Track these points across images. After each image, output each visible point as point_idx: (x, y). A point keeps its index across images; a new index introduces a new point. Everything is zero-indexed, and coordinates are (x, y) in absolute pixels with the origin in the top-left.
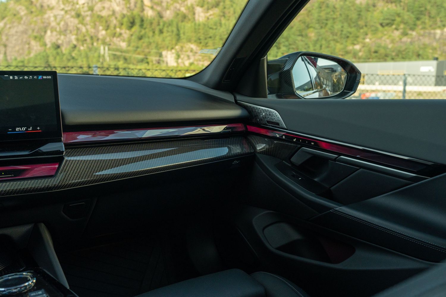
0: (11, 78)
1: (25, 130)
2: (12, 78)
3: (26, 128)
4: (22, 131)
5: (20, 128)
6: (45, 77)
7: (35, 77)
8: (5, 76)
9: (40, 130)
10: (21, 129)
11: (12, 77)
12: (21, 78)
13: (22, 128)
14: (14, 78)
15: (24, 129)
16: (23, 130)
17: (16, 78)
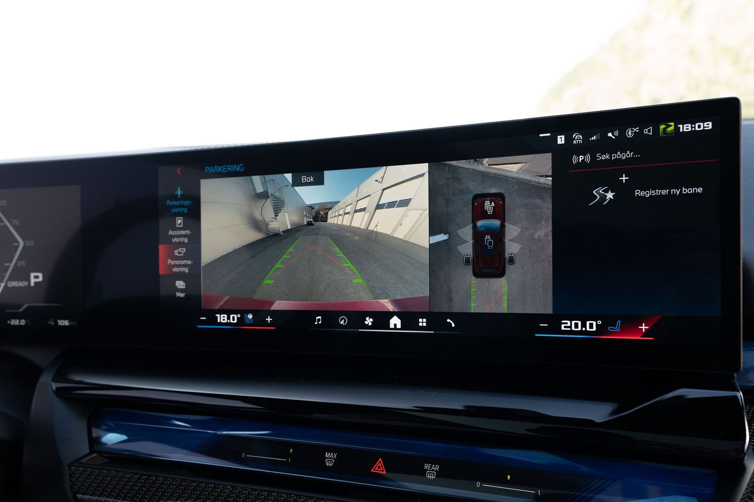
0: (559, 142)
1: (594, 329)
2: (563, 142)
3: (600, 322)
4: (587, 332)
5: (580, 323)
6: (686, 128)
7: (646, 131)
8: (541, 135)
9: (647, 333)
10: (584, 325)
11: (563, 137)
12: (594, 138)
13: (588, 323)
14: (569, 139)
15: (592, 326)
16: (588, 329)
17: (578, 138)
